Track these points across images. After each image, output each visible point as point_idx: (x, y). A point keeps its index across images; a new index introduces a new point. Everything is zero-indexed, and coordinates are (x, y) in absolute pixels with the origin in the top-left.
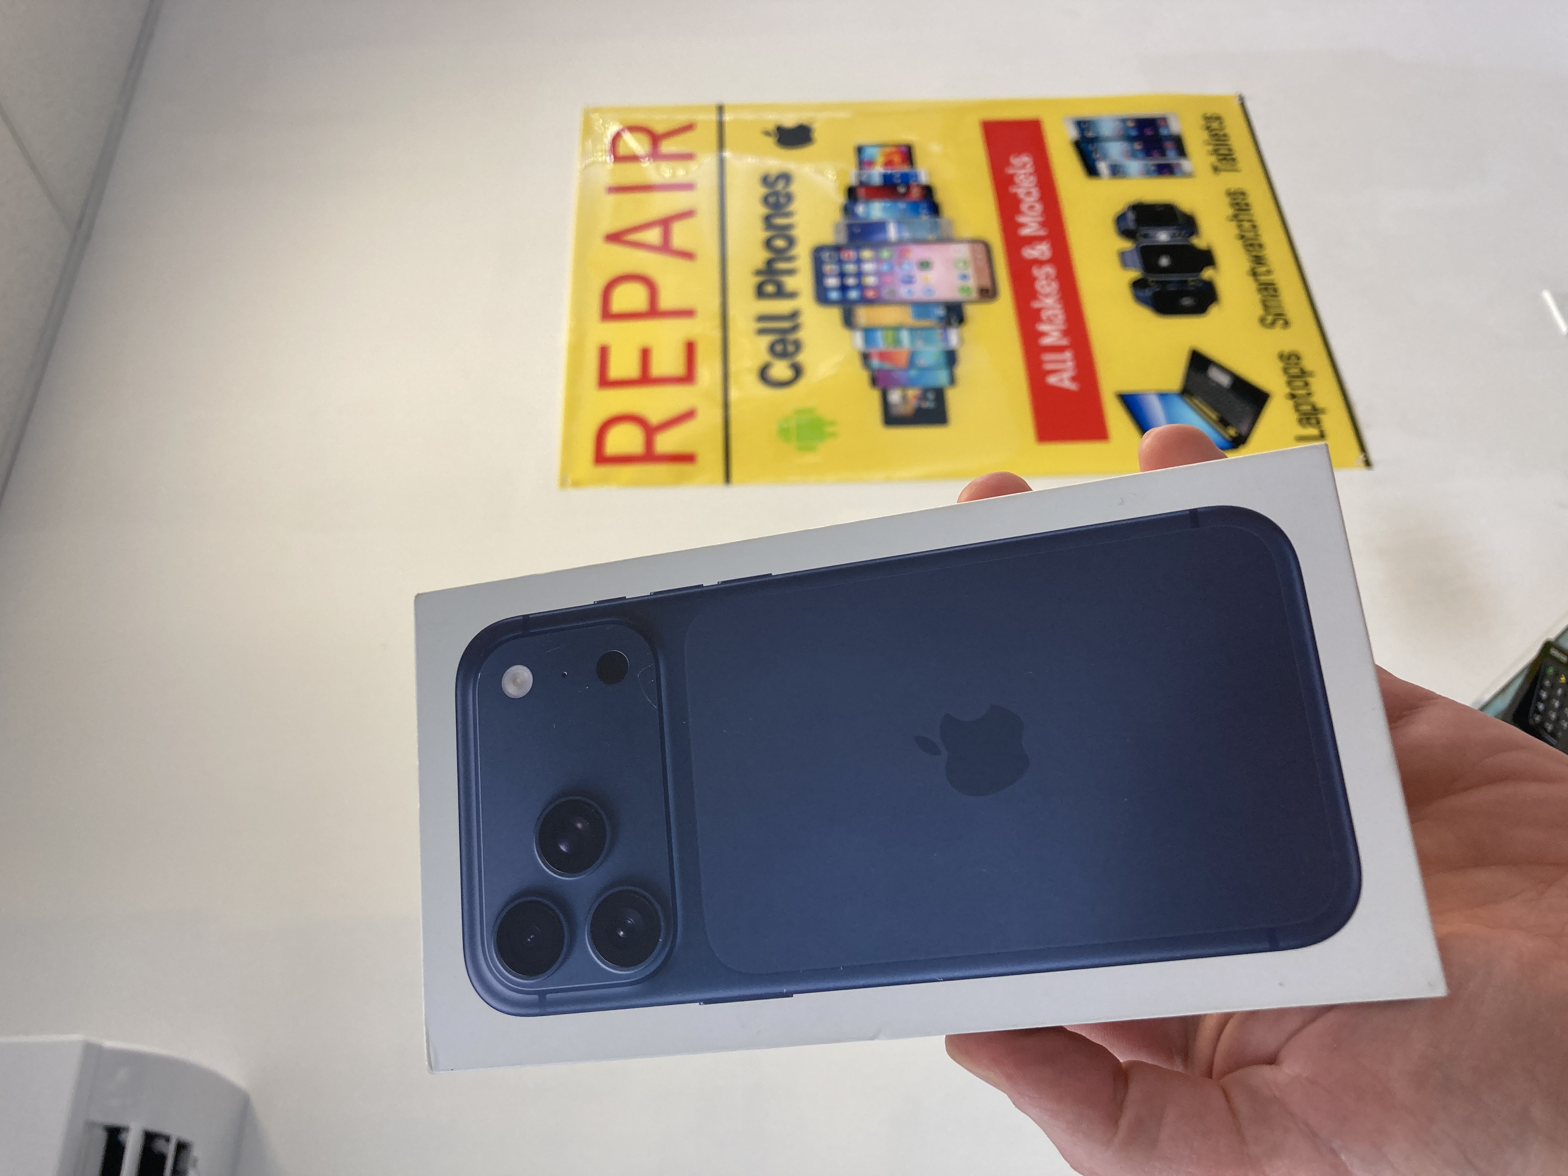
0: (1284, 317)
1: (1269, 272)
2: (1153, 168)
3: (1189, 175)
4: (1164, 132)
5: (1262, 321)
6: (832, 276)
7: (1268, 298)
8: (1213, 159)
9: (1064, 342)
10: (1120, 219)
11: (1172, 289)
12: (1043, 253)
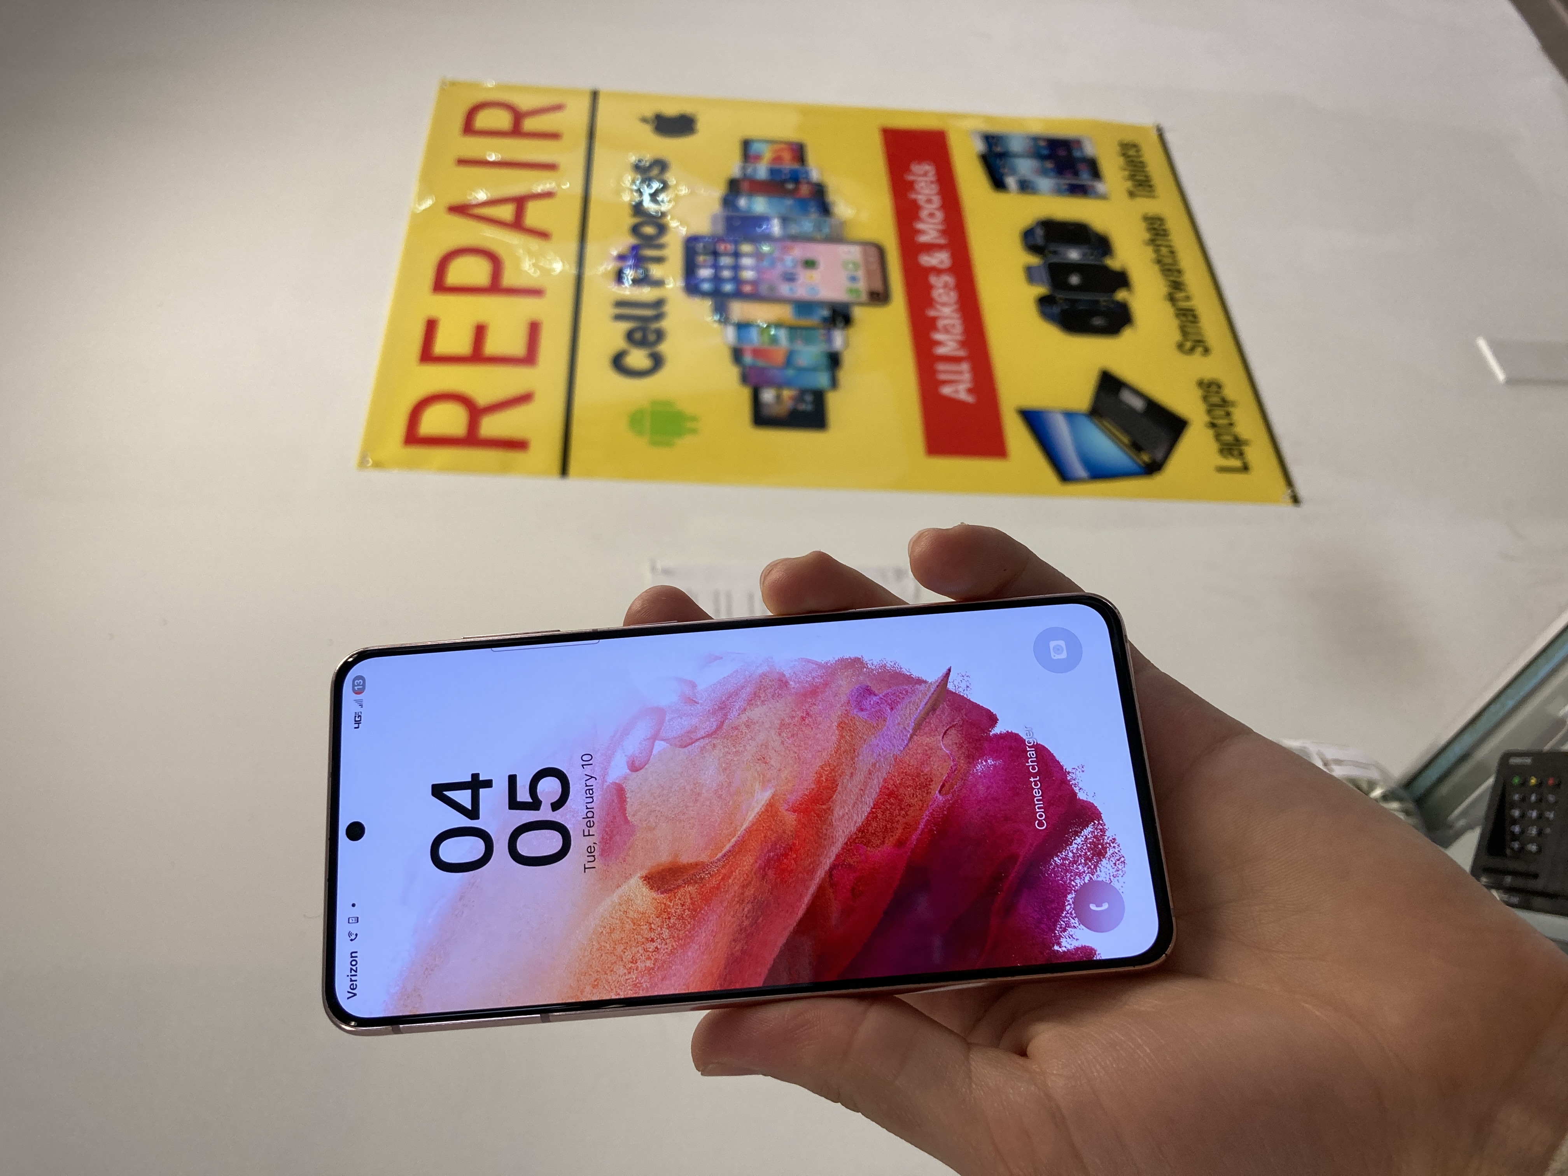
0: (1203, 344)
1: (1188, 298)
2: (1066, 187)
3: (1103, 197)
4: (1077, 154)
5: (1180, 346)
6: (705, 267)
7: (1189, 324)
8: (1129, 184)
9: (961, 353)
10: (1028, 236)
11: (1081, 308)
12: (942, 262)
